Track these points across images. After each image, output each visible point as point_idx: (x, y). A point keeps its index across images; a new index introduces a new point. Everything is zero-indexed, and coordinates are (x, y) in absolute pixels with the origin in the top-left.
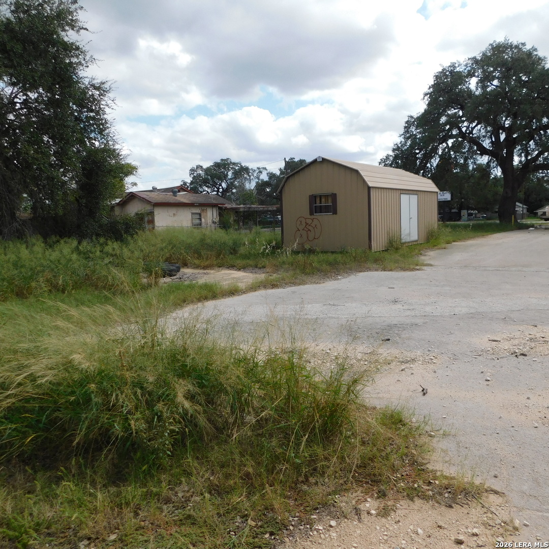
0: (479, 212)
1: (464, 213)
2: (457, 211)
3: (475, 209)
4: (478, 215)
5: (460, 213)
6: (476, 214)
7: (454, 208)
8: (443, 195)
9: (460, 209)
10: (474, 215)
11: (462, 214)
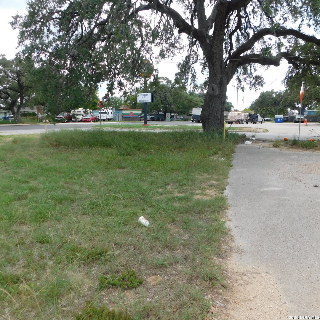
0: (178, 115)
1: (168, 115)
2: (163, 113)
3: (176, 113)
4: (178, 117)
5: (165, 115)
6: (176, 116)
7: (161, 111)
8: (145, 97)
9: (165, 112)
10: (175, 117)
11: (166, 116)
